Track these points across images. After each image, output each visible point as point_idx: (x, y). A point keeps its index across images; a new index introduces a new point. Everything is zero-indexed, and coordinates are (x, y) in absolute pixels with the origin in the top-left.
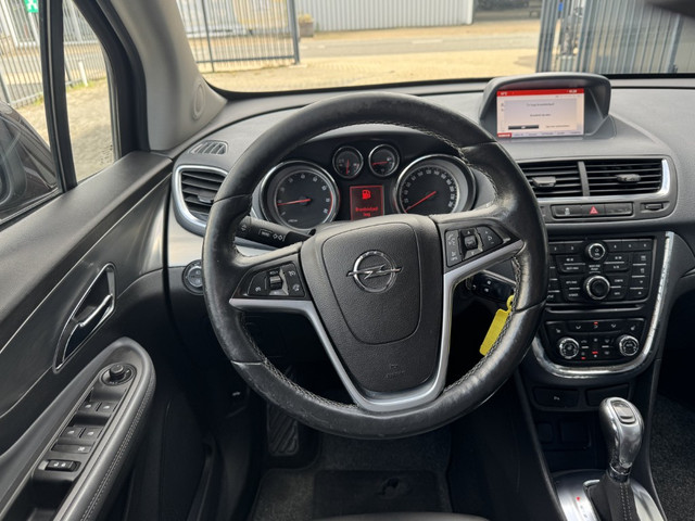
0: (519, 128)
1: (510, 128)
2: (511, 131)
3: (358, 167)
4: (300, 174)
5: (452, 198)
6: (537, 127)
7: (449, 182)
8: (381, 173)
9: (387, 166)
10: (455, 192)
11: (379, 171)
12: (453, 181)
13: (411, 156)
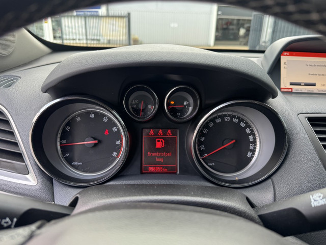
0: (299, 84)
1: (292, 84)
2: (292, 87)
3: (152, 109)
4: (89, 113)
5: (251, 148)
6: (314, 85)
7: (248, 131)
8: (176, 116)
9: (184, 110)
10: (254, 142)
11: (174, 114)
12: (252, 131)
13: (213, 101)
